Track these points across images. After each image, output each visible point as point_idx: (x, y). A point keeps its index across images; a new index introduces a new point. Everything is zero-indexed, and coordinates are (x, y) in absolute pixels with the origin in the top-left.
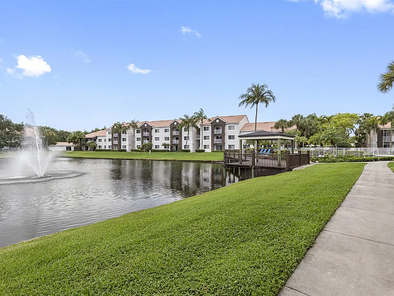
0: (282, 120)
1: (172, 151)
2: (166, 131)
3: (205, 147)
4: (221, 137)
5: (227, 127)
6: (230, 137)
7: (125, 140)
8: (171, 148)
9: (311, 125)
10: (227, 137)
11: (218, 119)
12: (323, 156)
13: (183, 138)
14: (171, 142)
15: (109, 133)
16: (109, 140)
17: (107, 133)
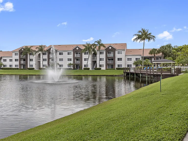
0: (154, 49)
1: (74, 69)
2: (69, 54)
3: (100, 66)
4: (113, 59)
5: (116, 52)
6: (119, 59)
7: (31, 60)
8: (74, 67)
9: (170, 52)
10: (116, 59)
11: (110, 46)
12: (185, 70)
13: (83, 60)
14: (74, 62)
15: (16, 54)
16: (16, 60)
17: (14, 54)
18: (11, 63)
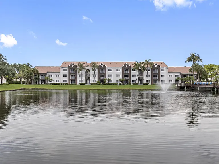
3: (147, 81)
14: (123, 78)
15: (64, 70)
16: (64, 76)
17: (62, 70)
18: (57, 78)
